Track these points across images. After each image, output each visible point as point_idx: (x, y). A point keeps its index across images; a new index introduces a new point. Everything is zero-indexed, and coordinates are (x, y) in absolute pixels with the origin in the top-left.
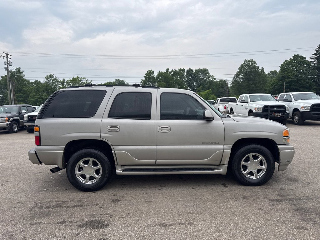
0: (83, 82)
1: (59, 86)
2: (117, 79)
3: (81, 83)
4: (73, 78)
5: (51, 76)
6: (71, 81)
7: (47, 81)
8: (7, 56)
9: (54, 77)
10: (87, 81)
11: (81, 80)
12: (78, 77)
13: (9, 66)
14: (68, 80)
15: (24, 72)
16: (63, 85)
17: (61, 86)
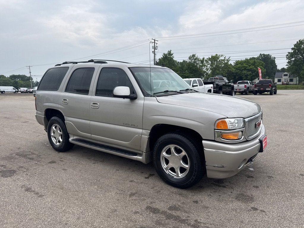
0: (221, 60)
1: (200, 64)
2: (262, 54)
3: (220, 60)
4: (212, 57)
5: (194, 56)
6: (209, 59)
7: (190, 60)
8: (155, 42)
9: (196, 57)
10: (225, 58)
11: (219, 58)
12: (217, 55)
13: (155, 50)
14: (207, 59)
15: (173, 54)
16: (202, 64)
17: (201, 64)
